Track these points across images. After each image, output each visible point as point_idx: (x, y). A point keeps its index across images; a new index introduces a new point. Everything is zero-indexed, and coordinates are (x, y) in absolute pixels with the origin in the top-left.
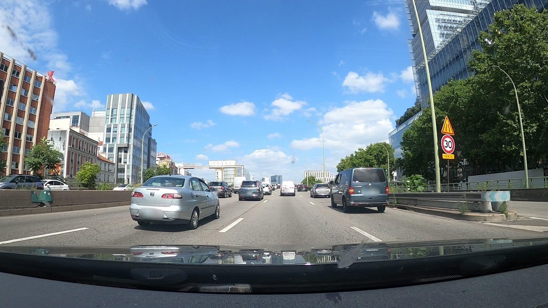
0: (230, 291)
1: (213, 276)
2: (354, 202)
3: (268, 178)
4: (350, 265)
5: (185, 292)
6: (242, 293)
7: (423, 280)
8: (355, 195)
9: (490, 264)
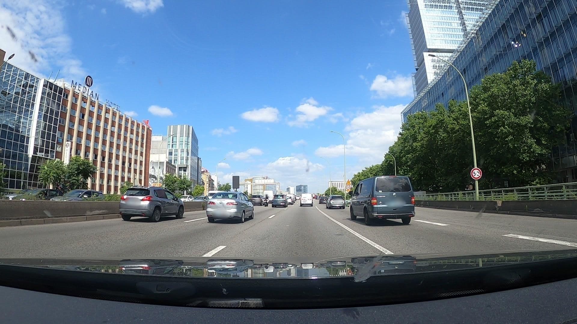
0: (240, 305)
1: (222, 290)
2: (377, 214)
3: (293, 188)
4: (367, 278)
5: (193, 307)
6: (253, 308)
7: (443, 294)
8: (378, 206)
9: (514, 278)
